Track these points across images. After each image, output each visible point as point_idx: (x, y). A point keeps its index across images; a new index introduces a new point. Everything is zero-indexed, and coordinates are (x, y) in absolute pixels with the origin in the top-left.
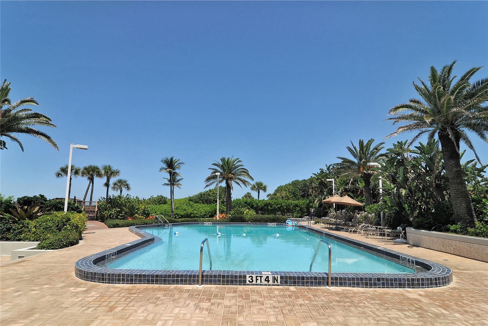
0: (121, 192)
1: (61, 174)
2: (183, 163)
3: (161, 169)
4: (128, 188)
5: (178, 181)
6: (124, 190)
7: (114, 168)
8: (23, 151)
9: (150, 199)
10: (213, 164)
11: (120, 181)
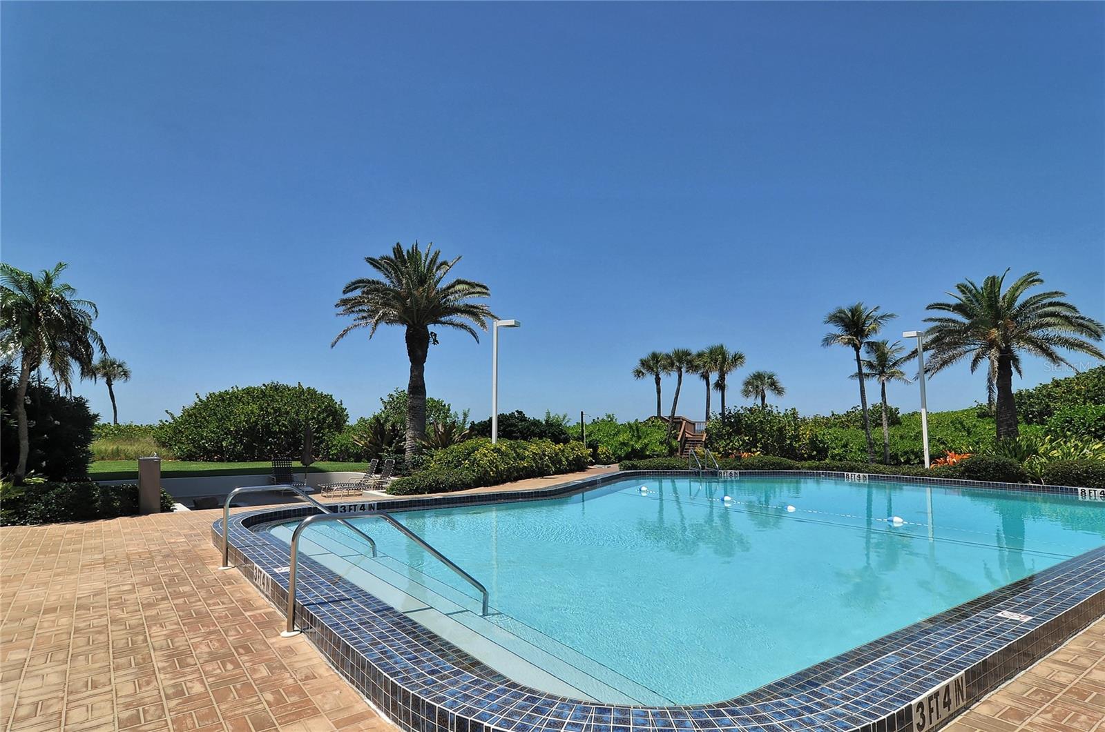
0: (763, 399)
1: (641, 371)
2: (891, 316)
3: (828, 341)
4: (779, 391)
5: (894, 364)
6: (769, 394)
7: (731, 350)
8: (478, 342)
9: (848, 414)
10: (931, 307)
11: (759, 377)
